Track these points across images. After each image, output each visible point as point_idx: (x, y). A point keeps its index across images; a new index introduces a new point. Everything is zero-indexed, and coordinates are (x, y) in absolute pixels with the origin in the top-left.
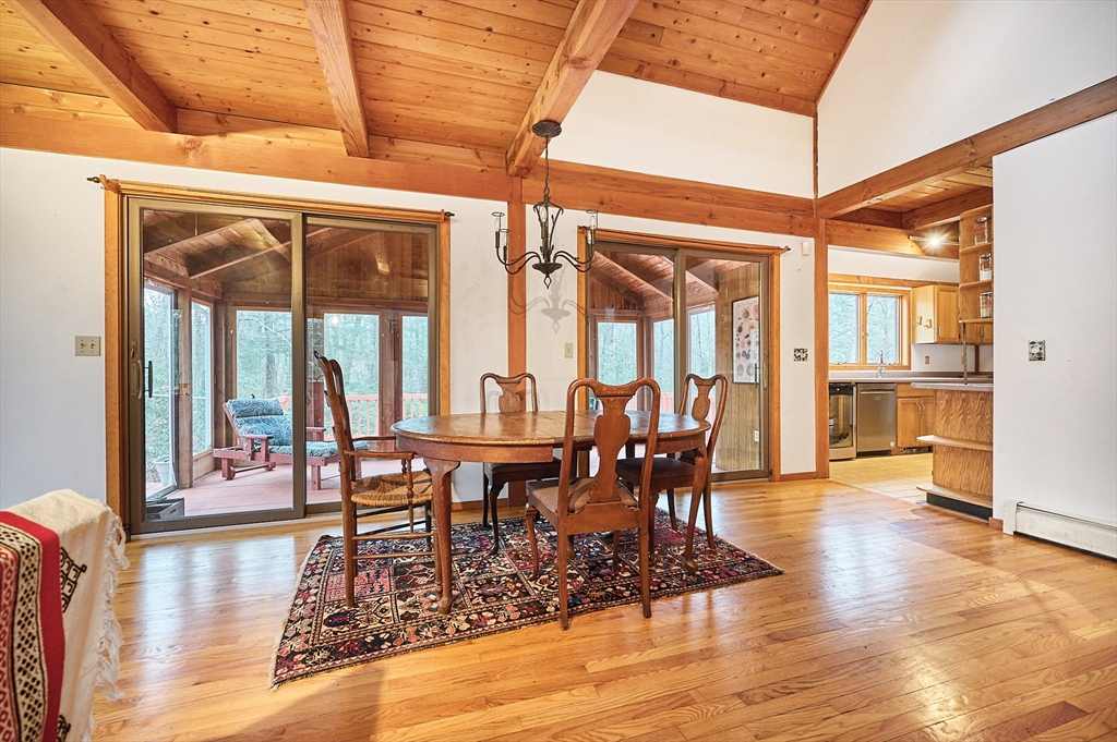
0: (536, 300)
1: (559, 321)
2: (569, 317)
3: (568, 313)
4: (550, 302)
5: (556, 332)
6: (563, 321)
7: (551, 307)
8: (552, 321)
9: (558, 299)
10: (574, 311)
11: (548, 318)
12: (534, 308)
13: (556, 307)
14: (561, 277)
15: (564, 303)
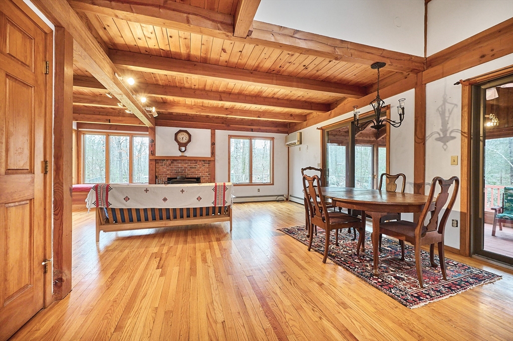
0: (432, 134)
1: (447, 144)
2: (455, 140)
3: (454, 138)
4: (441, 133)
5: (445, 150)
6: (450, 143)
7: (442, 136)
8: (442, 144)
9: (447, 130)
10: (459, 135)
11: (439, 142)
12: (431, 139)
13: (445, 135)
14: (449, 117)
15: (451, 132)
